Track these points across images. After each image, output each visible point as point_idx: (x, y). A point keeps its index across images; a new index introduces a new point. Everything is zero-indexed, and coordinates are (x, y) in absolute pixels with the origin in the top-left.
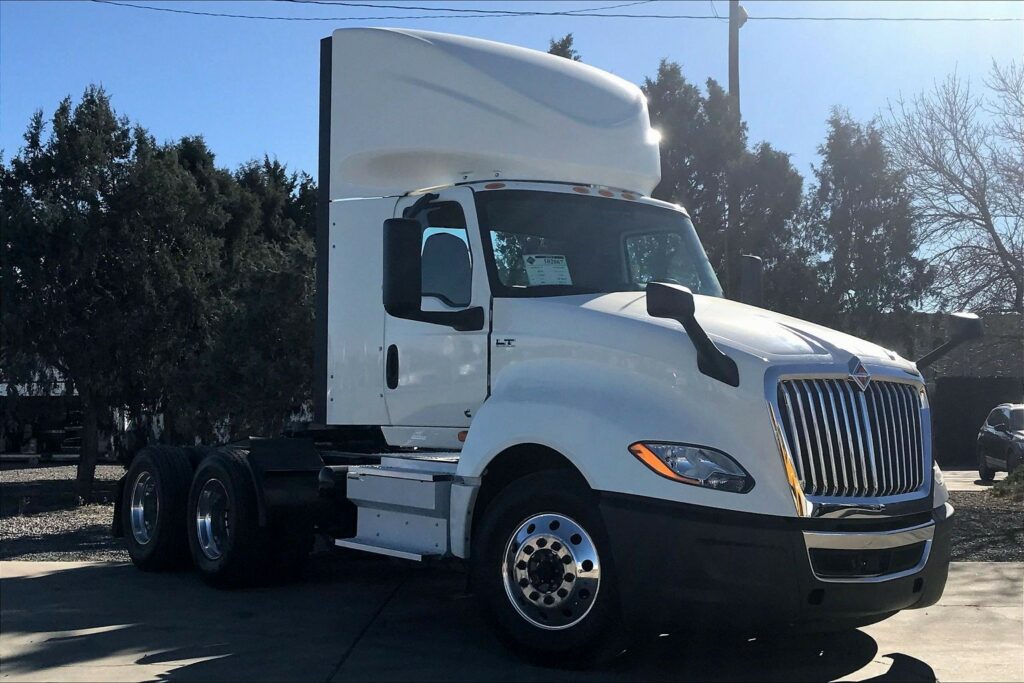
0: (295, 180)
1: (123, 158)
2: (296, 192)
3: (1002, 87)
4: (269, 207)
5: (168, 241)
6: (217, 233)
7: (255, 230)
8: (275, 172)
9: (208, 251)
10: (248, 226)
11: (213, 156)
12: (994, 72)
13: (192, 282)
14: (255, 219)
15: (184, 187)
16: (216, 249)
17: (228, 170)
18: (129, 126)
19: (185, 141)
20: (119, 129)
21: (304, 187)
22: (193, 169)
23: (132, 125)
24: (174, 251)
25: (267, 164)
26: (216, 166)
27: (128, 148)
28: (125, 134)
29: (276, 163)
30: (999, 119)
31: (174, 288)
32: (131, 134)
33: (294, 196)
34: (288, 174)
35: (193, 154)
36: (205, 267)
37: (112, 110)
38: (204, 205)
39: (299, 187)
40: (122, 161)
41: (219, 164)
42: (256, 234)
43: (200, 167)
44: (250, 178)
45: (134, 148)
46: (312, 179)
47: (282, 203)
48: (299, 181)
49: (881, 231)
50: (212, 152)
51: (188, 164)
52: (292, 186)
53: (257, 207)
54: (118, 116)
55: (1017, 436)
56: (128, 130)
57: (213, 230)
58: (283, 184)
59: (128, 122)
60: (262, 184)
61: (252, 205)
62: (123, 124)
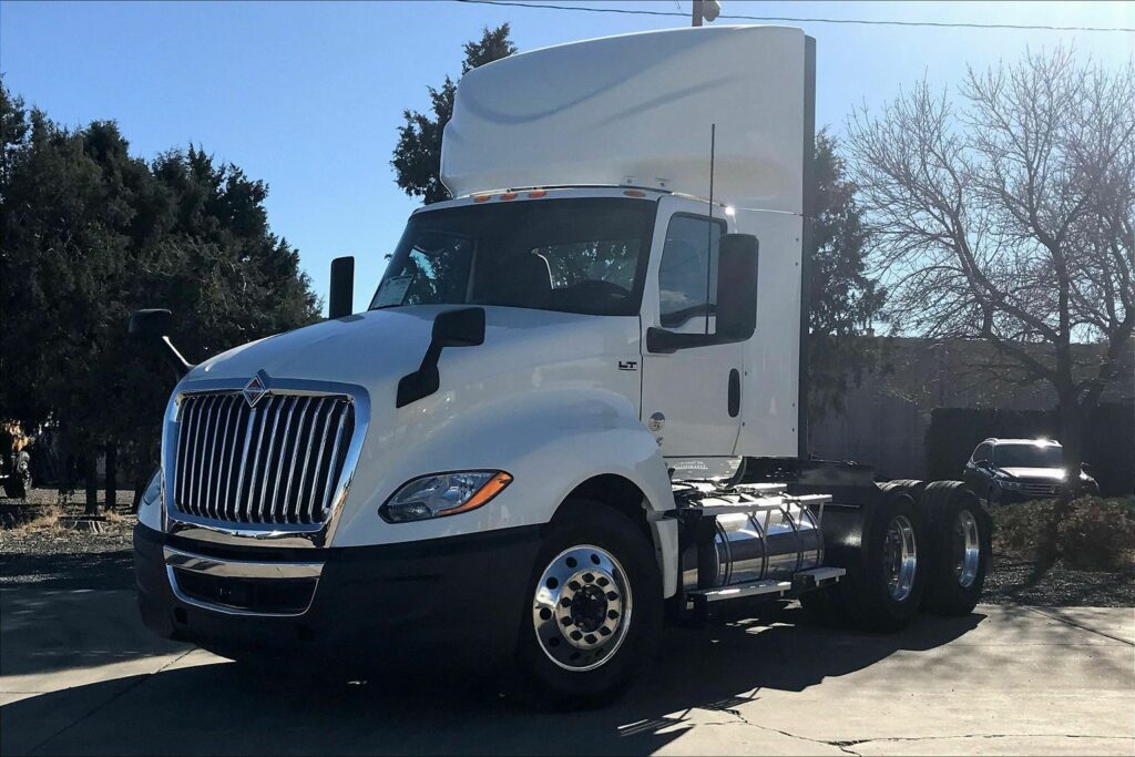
0: (223, 173)
1: (16, 143)
2: (224, 186)
3: (979, 95)
4: (189, 202)
5: (64, 239)
6: (124, 231)
7: (170, 228)
8: (200, 163)
9: (110, 249)
10: (162, 223)
11: (127, 144)
12: (969, 80)
13: (89, 284)
14: (170, 217)
15: (84, 179)
16: (120, 248)
17: (143, 160)
18: (24, 108)
19: (95, 126)
20: (13, 111)
21: (232, 180)
22: (101, 159)
23: (27, 108)
24: (69, 249)
25: (192, 154)
26: (129, 156)
27: (22, 132)
28: (19, 116)
29: (202, 153)
30: (971, 131)
31: (66, 290)
32: (27, 118)
33: (221, 190)
34: (215, 166)
35: (103, 141)
36: (106, 268)
37: (5, 89)
38: (106, 198)
39: (226, 181)
40: (16, 147)
41: (133, 153)
42: (171, 232)
43: (110, 155)
44: (170, 170)
45: (29, 133)
46: (241, 173)
47: (205, 198)
48: (227, 175)
49: (829, 249)
50: (126, 139)
51: (96, 153)
52: (218, 180)
53: (173, 203)
54: (12, 97)
55: (999, 473)
56: (23, 113)
57: (116, 226)
58: (209, 177)
59: (23, 104)
60: (183, 175)
61: (167, 201)
62: (17, 106)
